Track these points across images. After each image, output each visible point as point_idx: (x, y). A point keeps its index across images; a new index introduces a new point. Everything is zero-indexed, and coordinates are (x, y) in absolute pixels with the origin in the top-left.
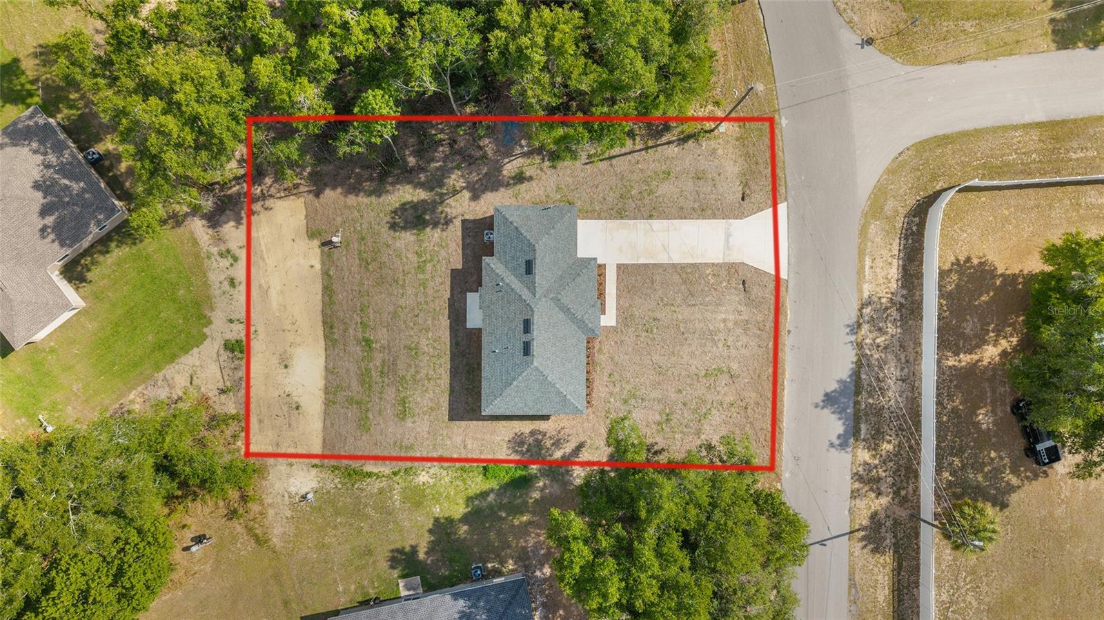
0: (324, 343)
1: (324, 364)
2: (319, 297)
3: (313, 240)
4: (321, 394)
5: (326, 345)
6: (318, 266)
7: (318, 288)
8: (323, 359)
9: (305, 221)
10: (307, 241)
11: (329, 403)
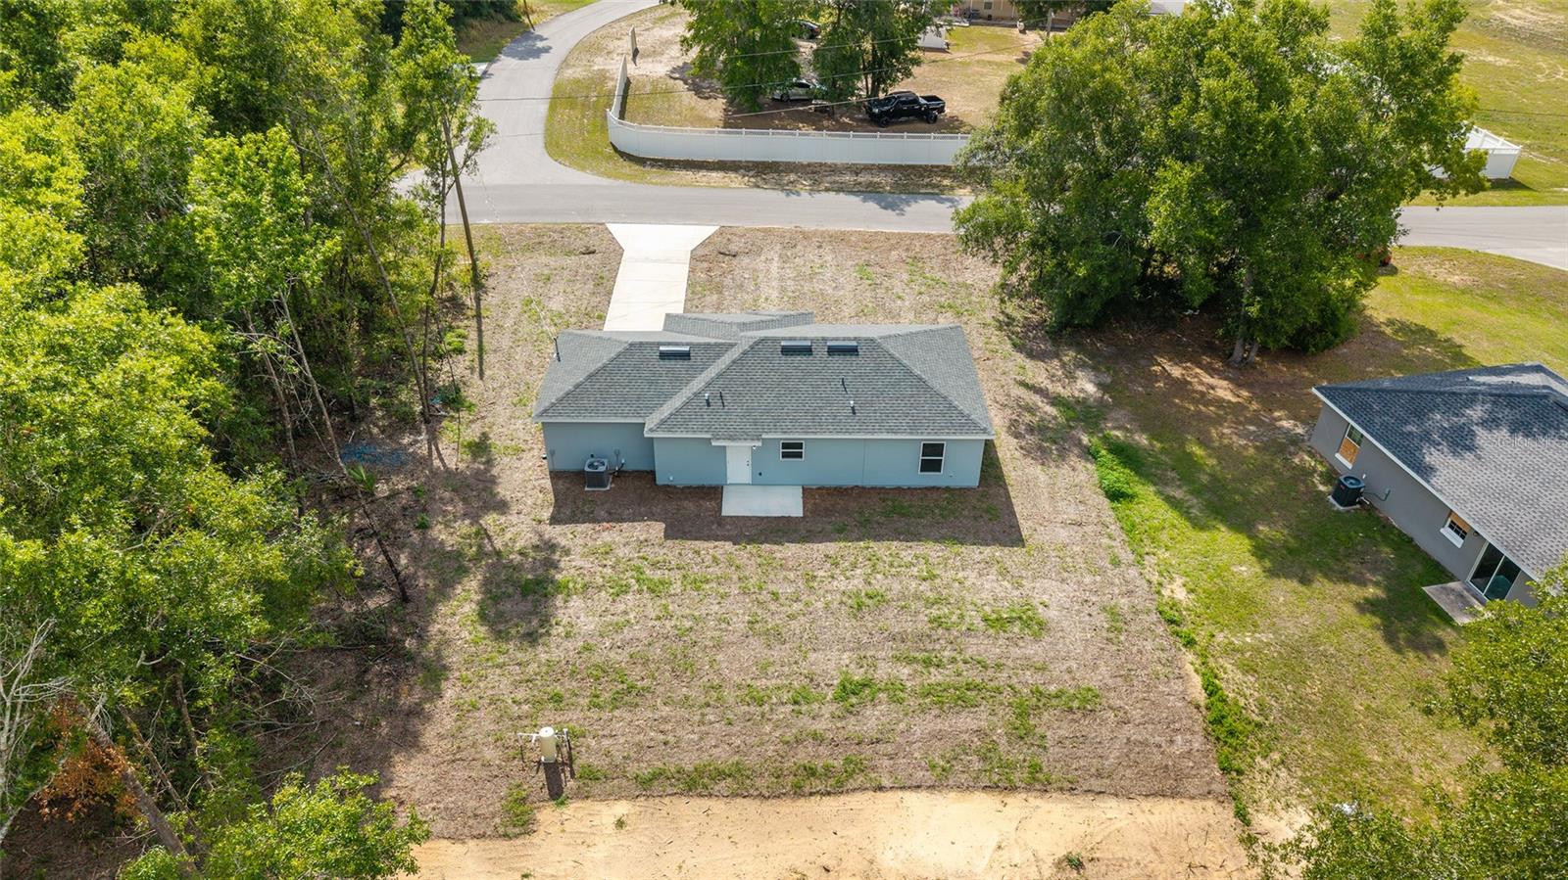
0: (859, 797)
1: (923, 795)
2: (717, 806)
3: (535, 821)
4: (1015, 801)
5: (862, 789)
6: (622, 808)
7: (689, 810)
8: (911, 797)
9: (472, 843)
10: (536, 839)
11: (1039, 782)
